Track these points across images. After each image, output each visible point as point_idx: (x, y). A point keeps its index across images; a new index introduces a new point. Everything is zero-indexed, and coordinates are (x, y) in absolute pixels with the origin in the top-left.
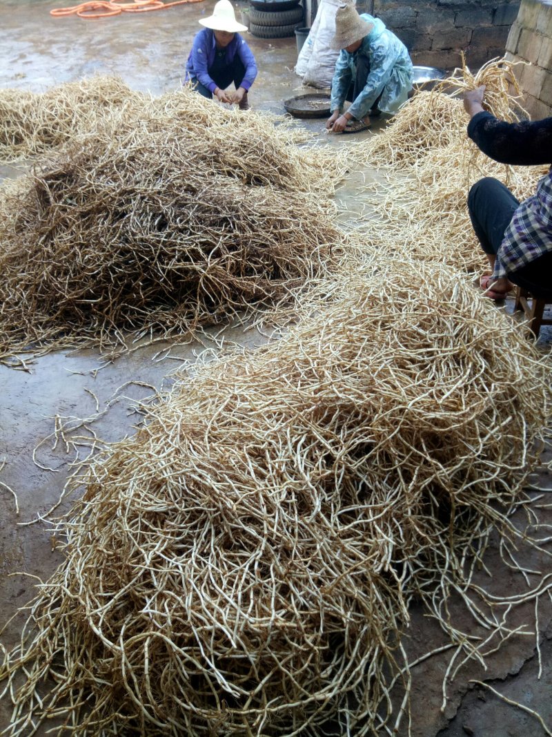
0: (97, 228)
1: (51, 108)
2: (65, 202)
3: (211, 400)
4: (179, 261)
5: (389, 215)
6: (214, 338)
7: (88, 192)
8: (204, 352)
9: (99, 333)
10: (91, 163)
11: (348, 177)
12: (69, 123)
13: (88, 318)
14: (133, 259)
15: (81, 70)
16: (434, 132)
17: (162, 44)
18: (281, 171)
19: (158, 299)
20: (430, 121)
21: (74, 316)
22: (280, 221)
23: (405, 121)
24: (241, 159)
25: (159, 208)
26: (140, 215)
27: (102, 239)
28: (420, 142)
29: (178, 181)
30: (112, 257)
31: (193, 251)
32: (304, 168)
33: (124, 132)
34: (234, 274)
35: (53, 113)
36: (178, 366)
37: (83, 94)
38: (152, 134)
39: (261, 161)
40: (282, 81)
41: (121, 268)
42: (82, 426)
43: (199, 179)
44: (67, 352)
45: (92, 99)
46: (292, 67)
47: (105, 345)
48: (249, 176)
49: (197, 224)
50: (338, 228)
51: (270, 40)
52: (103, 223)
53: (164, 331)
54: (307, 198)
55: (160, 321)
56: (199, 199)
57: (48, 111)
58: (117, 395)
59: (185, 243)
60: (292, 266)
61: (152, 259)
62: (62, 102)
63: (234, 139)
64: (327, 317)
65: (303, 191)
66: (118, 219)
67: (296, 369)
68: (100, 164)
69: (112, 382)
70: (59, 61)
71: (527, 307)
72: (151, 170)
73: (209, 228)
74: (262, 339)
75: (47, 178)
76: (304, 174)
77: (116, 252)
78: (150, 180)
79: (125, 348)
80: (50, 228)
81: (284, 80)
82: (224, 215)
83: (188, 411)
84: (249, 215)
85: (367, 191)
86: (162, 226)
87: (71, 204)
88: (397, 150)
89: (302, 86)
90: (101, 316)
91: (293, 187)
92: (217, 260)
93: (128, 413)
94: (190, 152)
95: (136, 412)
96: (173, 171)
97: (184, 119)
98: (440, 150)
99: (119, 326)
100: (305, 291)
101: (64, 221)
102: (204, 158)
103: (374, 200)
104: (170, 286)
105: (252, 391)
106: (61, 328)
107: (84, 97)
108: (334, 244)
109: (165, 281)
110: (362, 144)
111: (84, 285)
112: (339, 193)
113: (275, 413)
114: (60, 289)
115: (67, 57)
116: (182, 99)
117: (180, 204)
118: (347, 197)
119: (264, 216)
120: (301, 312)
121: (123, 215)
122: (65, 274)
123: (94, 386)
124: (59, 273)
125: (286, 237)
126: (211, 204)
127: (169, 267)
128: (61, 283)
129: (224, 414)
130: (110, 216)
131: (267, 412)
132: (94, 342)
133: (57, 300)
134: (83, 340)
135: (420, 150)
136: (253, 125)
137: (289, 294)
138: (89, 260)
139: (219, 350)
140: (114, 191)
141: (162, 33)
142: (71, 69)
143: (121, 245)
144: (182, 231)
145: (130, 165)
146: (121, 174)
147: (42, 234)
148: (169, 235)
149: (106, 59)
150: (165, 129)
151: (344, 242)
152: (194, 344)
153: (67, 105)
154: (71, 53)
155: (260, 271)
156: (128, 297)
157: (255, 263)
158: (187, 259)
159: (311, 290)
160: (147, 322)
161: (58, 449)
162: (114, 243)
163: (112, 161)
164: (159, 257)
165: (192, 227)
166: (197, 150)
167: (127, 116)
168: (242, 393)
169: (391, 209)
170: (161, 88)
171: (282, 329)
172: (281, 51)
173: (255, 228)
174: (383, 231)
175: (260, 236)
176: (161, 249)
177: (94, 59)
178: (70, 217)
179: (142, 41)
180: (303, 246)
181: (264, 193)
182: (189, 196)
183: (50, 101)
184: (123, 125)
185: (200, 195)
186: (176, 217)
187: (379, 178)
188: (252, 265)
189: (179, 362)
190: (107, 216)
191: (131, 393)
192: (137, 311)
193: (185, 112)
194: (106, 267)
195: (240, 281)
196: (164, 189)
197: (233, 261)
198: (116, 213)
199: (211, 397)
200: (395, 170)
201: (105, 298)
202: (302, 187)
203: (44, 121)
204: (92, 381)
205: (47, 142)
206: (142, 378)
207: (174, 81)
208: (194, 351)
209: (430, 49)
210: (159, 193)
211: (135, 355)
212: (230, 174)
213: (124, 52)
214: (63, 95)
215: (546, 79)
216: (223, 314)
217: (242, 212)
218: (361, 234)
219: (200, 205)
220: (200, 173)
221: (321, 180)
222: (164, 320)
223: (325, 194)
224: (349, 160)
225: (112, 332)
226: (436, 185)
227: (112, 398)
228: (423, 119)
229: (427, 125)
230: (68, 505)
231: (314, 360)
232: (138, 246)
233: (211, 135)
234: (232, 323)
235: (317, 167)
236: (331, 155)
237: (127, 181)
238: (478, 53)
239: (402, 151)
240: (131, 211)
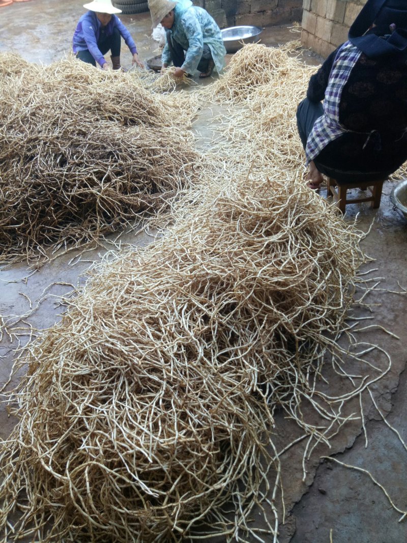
0: (13, 170)
3: (114, 288)
4: (79, 188)
5: (233, 138)
6: (114, 243)
7: (2, 143)
8: (107, 254)
9: (25, 249)
10: (2, 121)
11: (199, 113)
13: (15, 240)
14: (44, 190)
16: (258, 73)
17: (48, 25)
18: (149, 113)
19: (67, 219)
20: (255, 65)
21: (4, 239)
22: (153, 150)
23: (237, 67)
24: (118, 106)
25: (59, 150)
26: (45, 156)
27: (18, 178)
28: (249, 82)
29: (71, 128)
30: (27, 191)
31: (89, 179)
32: (166, 109)
33: (25, 94)
34: (122, 193)
36: (88, 266)
38: (46, 94)
39: (133, 107)
40: (143, 46)
41: (35, 198)
42: (20, 321)
43: (88, 124)
44: (2, 267)
46: (150, 35)
47: (31, 258)
48: (126, 119)
49: (90, 159)
50: (196, 151)
51: (131, 15)
52: (17, 166)
53: (75, 242)
54: (171, 131)
55: (71, 235)
56: (89, 139)
58: (45, 294)
59: (82, 174)
60: (165, 182)
61: (59, 189)
63: (111, 92)
64: (194, 216)
65: (168, 126)
66: (28, 161)
67: (175, 257)
68: (9, 121)
69: (40, 285)
71: (335, 192)
72: (49, 121)
73: (100, 161)
74: (149, 239)
76: (167, 114)
77: (29, 186)
78: (49, 129)
79: (47, 258)
81: (145, 45)
82: (110, 150)
83: (98, 298)
84: (129, 148)
85: (216, 122)
86: (63, 163)
88: (233, 90)
89: (159, 48)
90: (25, 237)
91: (160, 124)
92: (108, 184)
93: (55, 307)
94: (78, 105)
95: (61, 305)
96: (66, 120)
97: (70, 80)
98: (263, 86)
99: (40, 243)
100: (177, 200)
102: (89, 109)
103: (221, 128)
104: (75, 208)
105: (145, 277)
108: (194, 163)
109: (70, 204)
110: (208, 87)
111: (9, 214)
112: (195, 125)
113: (163, 291)
116: (67, 65)
117: (75, 145)
118: (201, 128)
119: (140, 147)
120: (176, 215)
121: (32, 158)
123: (26, 290)
125: (158, 162)
126: (98, 143)
127: (72, 193)
129: (125, 296)
130: (22, 161)
131: (158, 290)
132: (22, 257)
134: (13, 257)
135: (250, 88)
136: (124, 80)
137: (166, 203)
138: (10, 195)
139: (118, 251)
140: (22, 140)
141: (46, 16)
143: (33, 181)
144: (79, 165)
145: (33, 119)
146: (26, 127)
148: (69, 169)
149: (5, 40)
150: (56, 89)
151: (202, 161)
152: (99, 249)
155: (142, 189)
156: (44, 220)
157: (138, 183)
158: (85, 186)
159: (181, 198)
160: (61, 237)
161: (3, 341)
162: (28, 180)
163: (18, 118)
164: (64, 187)
165: (86, 161)
166: (83, 103)
167: (26, 82)
168: (137, 279)
169: (233, 133)
170: (52, 59)
171: (163, 230)
172: (140, 23)
173: (134, 157)
174: (229, 150)
175: (138, 162)
176: (65, 180)
179: (32, 24)
180: (172, 167)
181: (138, 130)
182: (81, 138)
184: (23, 89)
185: (89, 136)
186: (73, 155)
187: (223, 112)
188: (135, 185)
189: (89, 264)
190: (19, 160)
191: (55, 291)
192: (52, 230)
193: (71, 75)
194: (23, 199)
195: (128, 198)
196: (61, 134)
197: (120, 183)
198: (26, 157)
199: (115, 285)
200: (234, 104)
201: (26, 223)
202: (167, 124)
204: (24, 286)
206: (62, 279)
207: (61, 53)
208: (99, 254)
209: (250, 12)
210: (58, 138)
211: (55, 262)
212: (111, 119)
213: (19, 33)
215: (333, 27)
216: (119, 224)
217: (123, 146)
218: (214, 154)
219: (90, 144)
220: (88, 120)
221: (180, 117)
222: (74, 234)
223: (184, 127)
224: (199, 100)
225: (35, 248)
226: (263, 112)
227: (41, 297)
228: (249, 65)
229: (253, 68)
230: (17, 381)
231: (187, 248)
232: (46, 180)
233: (93, 90)
234: (126, 230)
235: (177, 107)
236: (186, 97)
237: (32, 132)
238: (284, 13)
239: (237, 90)
240: (38, 154)
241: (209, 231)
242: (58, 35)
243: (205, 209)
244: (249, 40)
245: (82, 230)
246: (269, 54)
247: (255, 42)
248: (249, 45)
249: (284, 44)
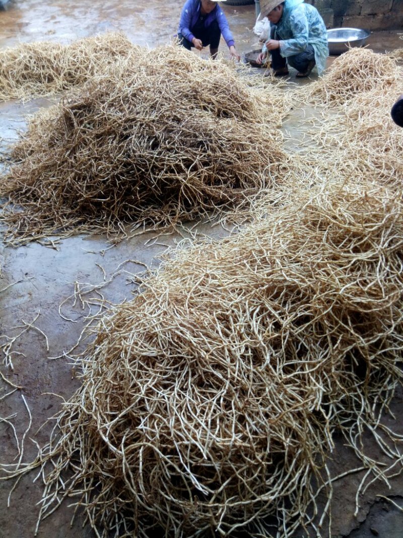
0: (108, 146)
1: (74, 57)
2: (85, 127)
3: (189, 277)
4: (166, 172)
5: (324, 143)
6: (190, 231)
7: (102, 119)
8: (183, 241)
9: (106, 223)
10: (104, 98)
11: (292, 113)
12: (87, 68)
13: (99, 212)
14: (133, 170)
15: (95, 28)
16: (361, 79)
17: (155, 9)
18: (243, 107)
19: (150, 201)
20: (358, 71)
21: (89, 210)
22: (242, 145)
23: (338, 71)
24: (214, 97)
25: (153, 133)
26: (139, 138)
27: (111, 155)
28: (349, 87)
29: (168, 113)
30: (118, 168)
31: (177, 166)
32: (259, 105)
33: (129, 75)
34: (206, 183)
35: (75, 60)
36: (163, 250)
37: (97, 46)
38: (149, 77)
39: (229, 99)
40: (243, 39)
41: (124, 176)
42: (94, 290)
43: (183, 111)
44: (83, 236)
45: (103, 50)
46: (251, 28)
47: (111, 233)
48: (219, 110)
49: (180, 145)
50: (284, 152)
51: (235, 6)
52: (112, 143)
53: (153, 224)
54: (261, 128)
55: (151, 217)
57: (72, 58)
58: (119, 269)
59: (172, 159)
60: (249, 179)
61: (147, 170)
62: (82, 52)
63: (209, 82)
64: (276, 218)
65: (258, 122)
66: (123, 140)
67: (253, 257)
68: (111, 99)
69: (116, 259)
70: (79, 21)
72: (148, 104)
73: (190, 149)
74: (225, 233)
75: (72, 108)
76: (259, 110)
77: (121, 164)
79: (125, 235)
80: (74, 145)
81: (245, 38)
82: (201, 139)
83: (172, 284)
84: (219, 140)
85: (307, 124)
86: (155, 146)
87: (89, 128)
88: (330, 93)
89: (259, 42)
90: (108, 211)
91: (251, 119)
92: (194, 173)
93: (127, 283)
94: (176, 91)
95: (132, 282)
96: (164, 105)
97: (172, 66)
98: (364, 93)
99: (121, 219)
100: (258, 198)
101: (84, 140)
102: (186, 96)
103: (312, 131)
104: (159, 191)
105: (220, 272)
106: (80, 219)
107: (98, 48)
108: (281, 163)
109: (155, 187)
110: (304, 87)
111: (97, 188)
112: (285, 125)
113: (237, 289)
114: (80, 190)
115: (85, 18)
116: (171, 51)
117: (169, 130)
118: (291, 128)
119: (229, 141)
120: (254, 214)
121: (127, 137)
122: (84, 179)
123: (102, 262)
124: (79, 179)
125: (245, 157)
126: (191, 131)
127: (159, 177)
128: (80, 186)
129: (199, 287)
130: (118, 138)
131: (231, 288)
132: (103, 230)
133: (77, 198)
134: (95, 228)
135: (349, 93)
136: (222, 72)
137: (246, 200)
138: (101, 169)
139: (193, 239)
140: (121, 119)
142: (88, 28)
143: (125, 159)
144: (169, 150)
145: (133, 100)
146: (126, 107)
147: (67, 149)
148: (160, 153)
149: (113, 20)
150: (159, 73)
151: (289, 162)
152: (175, 234)
153: (86, 54)
154: (88, 15)
155: (225, 182)
156: (128, 198)
157: (222, 175)
158: (172, 171)
159: (262, 198)
160: (142, 217)
161: (76, 306)
162: (120, 158)
163: (119, 97)
164: (152, 170)
165: (177, 148)
166: (182, 90)
167: (130, 63)
168: (213, 273)
169: (325, 138)
170: (153, 42)
171: (240, 226)
172: (243, 15)
173: (223, 149)
174: (318, 155)
175: (226, 155)
176: (154, 163)
177: (105, 20)
178: (88, 137)
179: (140, 7)
180: (258, 164)
181: (230, 123)
182: (175, 124)
183: (74, 51)
184: (128, 70)
185: (183, 124)
186: (165, 139)
187: (316, 114)
188: (220, 177)
189: (164, 247)
190: (115, 137)
191: (129, 268)
192: (134, 208)
193: (173, 61)
194: (113, 175)
195: (211, 189)
196: (157, 118)
197: (206, 174)
198: (122, 135)
199: (190, 274)
200: (329, 108)
201: (112, 198)
202: (258, 120)
203: (69, 66)
204: (101, 258)
205: (70, 82)
206: (137, 257)
207: (163, 37)
208: (175, 240)
209: (359, 14)
210: (153, 121)
211: (132, 240)
212: (205, 108)
213: (126, 15)
214: (83, 47)
216: (197, 213)
217: (214, 137)
218: (302, 157)
219: (183, 131)
220: (184, 107)
221: (272, 115)
222: (154, 216)
224: (293, 99)
225: (116, 223)
226: (361, 121)
227: (116, 272)
228: (352, 69)
229: (355, 74)
230: (84, 346)
231: (267, 250)
232: (137, 160)
233: (192, 78)
234: (203, 220)
235: (270, 104)
236: (280, 95)
237: (131, 112)
238: (396, 18)
239: (334, 94)
240: (133, 135)
241: (293, 237)
242: (162, 20)
243: (290, 213)
244: (355, 44)
245: (162, 214)
246: (376, 61)
247: (363, 46)
248: (356, 49)
249: (392, 51)
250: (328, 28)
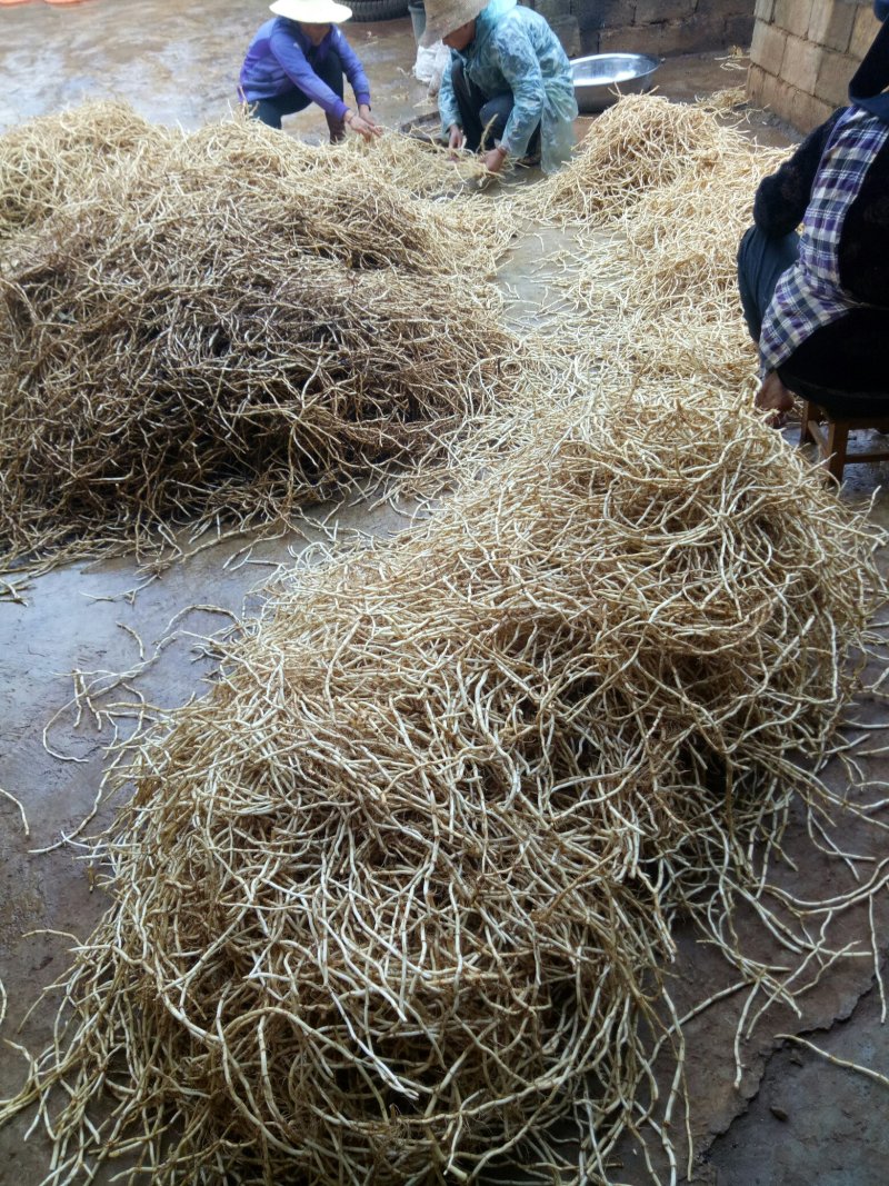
0: (114, 358)
1: (17, 163)
2: (56, 319)
3: (327, 627)
4: (253, 402)
5: (588, 303)
6: (322, 525)
7: (94, 298)
8: (309, 549)
9: (132, 530)
10: (93, 250)
11: (515, 245)
12: (49, 185)
13: (113, 508)
14: (179, 404)
15: (58, 94)
16: (650, 160)
17: (191, 41)
18: (407, 243)
19: (224, 468)
20: (643, 143)
21: (88, 505)
22: (414, 325)
23: (601, 146)
24: (340, 226)
25: (214, 318)
26: (183, 331)
27: (124, 376)
28: (629, 179)
29: (241, 270)
30: (142, 404)
31: (275, 385)
32: (443, 234)
33: (144, 194)
34: (345, 418)
35: (20, 170)
36: (268, 574)
37: (67, 135)
38: (190, 196)
39: (374, 228)
40: (394, 92)
41: (159, 421)
42: (120, 684)
43: (275, 264)
44: (83, 566)
45: (83, 142)
46: (409, 68)
47: (145, 550)
48: (356, 254)
49: (278, 339)
50: (507, 330)
51: (368, 24)
52: (123, 349)
53: (239, 520)
54: (452, 284)
55: (231, 504)
56: (278, 298)
57: (11, 167)
58: (172, 630)
59: (262, 372)
60: (438, 398)
61: (210, 403)
62: (33, 150)
63: (326, 195)
64: (504, 477)
65: (445, 272)
66: (147, 341)
67: (461, 566)
68: (109, 251)
69: (161, 609)
70: (20, 81)
72: (194, 255)
73: (299, 345)
74: (400, 520)
75: (22, 281)
76: (444, 245)
77: (148, 395)
78: (193, 273)
79: (177, 552)
80: (36, 364)
81: (397, 91)
82: (322, 322)
83: (291, 647)
84: (363, 319)
85: (550, 266)
86: (221, 346)
87: (66, 321)
88: (591, 195)
89: (428, 98)
90: (132, 502)
91: (429, 268)
92: (316, 397)
93: (193, 658)
94: (255, 221)
95: (206, 656)
96: (231, 254)
97: (240, 166)
98: (661, 190)
99: (165, 517)
100: (462, 437)
101: (57, 349)
102: (279, 230)
103: (561, 280)
104: (242, 445)
105: (394, 608)
106: (70, 527)
107: (70, 139)
108: (503, 356)
109: (233, 438)
110: (534, 188)
111: (101, 453)
112: (504, 271)
113: (434, 641)
114: (61, 463)
115: (33, 73)
116: (234, 132)
117: (247, 309)
118: (517, 278)
119: (385, 319)
120: (458, 472)
121: (155, 333)
122: (68, 438)
123: (133, 618)
124: (57, 437)
125: (424, 352)
126: (298, 306)
127: (238, 414)
128: (61, 453)
129: (352, 648)
130: (134, 336)
131: (422, 639)
132: (126, 546)
133: (58, 481)
134: (107, 544)
135: (629, 192)
136: (354, 170)
137: (438, 444)
138: (105, 412)
139: (332, 543)
140: (136, 294)
141: (188, 23)
142: (41, 94)
143: (156, 383)
144: (254, 352)
145: (159, 249)
146: (145, 265)
147: (22, 374)
148: (234, 362)
149: (99, 73)
150: (211, 185)
151: (519, 352)
152: (290, 537)
153: (43, 155)
154: (40, 66)
155: (387, 410)
156: (174, 468)
157: (378, 396)
158: (266, 399)
159: (472, 435)
160: (210, 507)
161: (83, 726)
162: (144, 381)
163: (128, 245)
164: (220, 399)
165: (270, 345)
166: (267, 217)
167: (145, 168)
168: (378, 612)
169: (590, 293)
170: (195, 116)
171: (430, 502)
172: (389, 41)
173: (374, 339)
174: (580, 329)
175: (381, 351)
176: (223, 385)
177: (79, 74)
178: (66, 342)
179: (156, 38)
180: (454, 363)
181: (383, 281)
182: (260, 294)
183: (14, 150)
184: (140, 184)
185: (279, 291)
186: (242, 330)
187: (566, 244)
188: (374, 401)
189: (268, 569)
190: (128, 337)
191: (195, 625)
192: (191, 490)
193: (242, 155)
194: (134, 421)
195: (356, 429)
196: (219, 285)
197: (342, 396)
198: (143, 331)
199: (328, 621)
200: (592, 227)
201: (137, 473)
202: (444, 267)
203: (7, 184)
204: (128, 611)
205: (14, 220)
206: (210, 598)
207: (216, 103)
208: (291, 549)
209: (633, 23)
210: (211, 292)
211: (194, 562)
212: (324, 253)
213: (128, 59)
214: (34, 139)
215: (823, 61)
216: (333, 485)
217: (350, 314)
218: (546, 337)
219: (280, 308)
220: (275, 254)
221: (472, 252)
222: (237, 501)
223: (481, 275)
224: (515, 216)
225: (153, 527)
226: (660, 249)
227: (165, 636)
228: (630, 141)
229: (638, 150)
230: (109, 814)
231: (490, 549)
232: (184, 383)
233: (288, 189)
234: (349, 498)
235: (464, 231)
236: (485, 209)
237: (157, 276)
238: (709, 25)
239: (600, 196)
240: (168, 326)
241: (540, 513)
242: (210, 66)
243: (530, 462)
244: (630, 87)
245: (255, 495)
246: (676, 119)
247: (645, 92)
248: (633, 98)
249: (708, 95)
250: (572, 57)
